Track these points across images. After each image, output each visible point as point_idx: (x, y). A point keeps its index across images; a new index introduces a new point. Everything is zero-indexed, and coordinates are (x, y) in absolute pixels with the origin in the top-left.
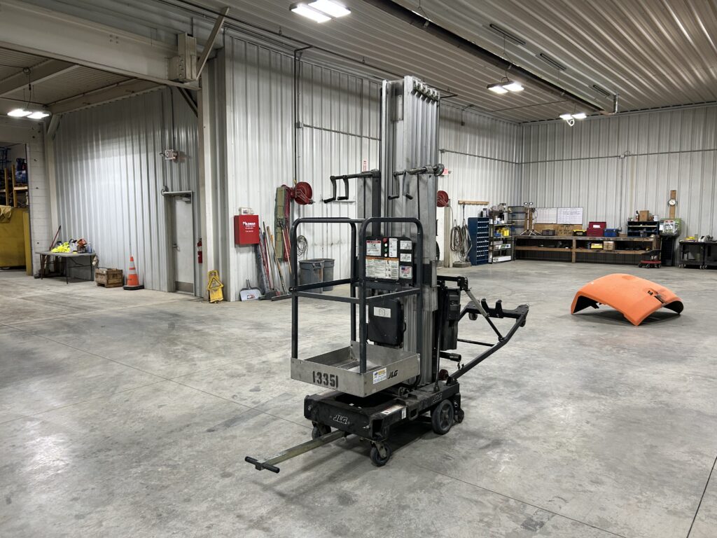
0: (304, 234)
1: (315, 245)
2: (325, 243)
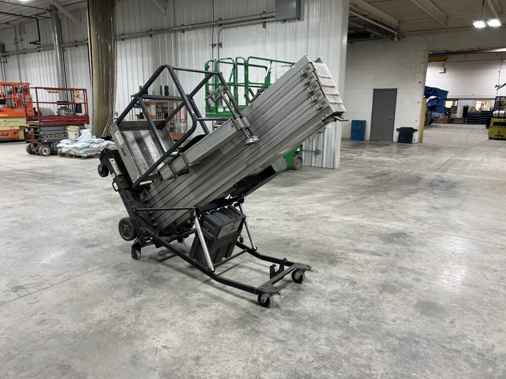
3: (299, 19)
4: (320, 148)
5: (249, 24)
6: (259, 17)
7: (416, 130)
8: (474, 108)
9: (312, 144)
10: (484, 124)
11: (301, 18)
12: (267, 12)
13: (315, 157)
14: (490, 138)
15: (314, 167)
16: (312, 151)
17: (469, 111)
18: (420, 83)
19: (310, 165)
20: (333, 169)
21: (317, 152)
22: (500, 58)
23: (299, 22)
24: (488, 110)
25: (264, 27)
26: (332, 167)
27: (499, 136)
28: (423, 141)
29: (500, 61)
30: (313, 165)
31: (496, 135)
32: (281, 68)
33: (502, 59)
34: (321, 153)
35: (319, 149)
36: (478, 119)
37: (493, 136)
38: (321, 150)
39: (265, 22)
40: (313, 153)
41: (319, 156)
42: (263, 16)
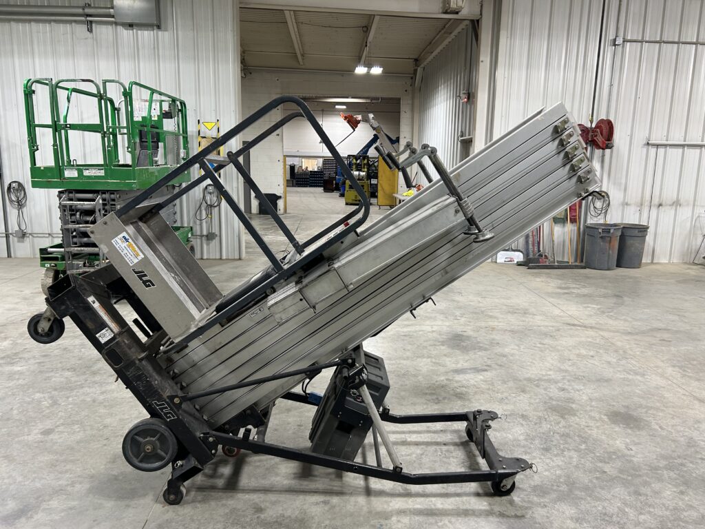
0: (608, 189)
1: (627, 204)
2: (647, 203)
3: (159, 27)
4: (215, 230)
5: (55, 21)
6: (80, 11)
7: (280, 197)
8: (301, 167)
9: (201, 225)
10: (321, 186)
11: (163, 26)
12: (92, 5)
13: (208, 244)
14: (347, 204)
15: (207, 259)
16: (202, 236)
17: (296, 171)
18: (278, 135)
19: (218, 257)
20: (240, 259)
21: (210, 237)
22: (321, 109)
23: (160, 33)
24: (316, 170)
25: (90, 30)
26: (237, 257)
27: (356, 201)
28: (288, 211)
29: (321, 112)
30: (205, 257)
31: (353, 200)
32: (143, 103)
33: (323, 110)
34: (217, 238)
35: (213, 232)
36: (307, 181)
37: (351, 202)
38: (217, 233)
39: (91, 22)
40: (203, 238)
41: (215, 242)
42: (88, 11)
